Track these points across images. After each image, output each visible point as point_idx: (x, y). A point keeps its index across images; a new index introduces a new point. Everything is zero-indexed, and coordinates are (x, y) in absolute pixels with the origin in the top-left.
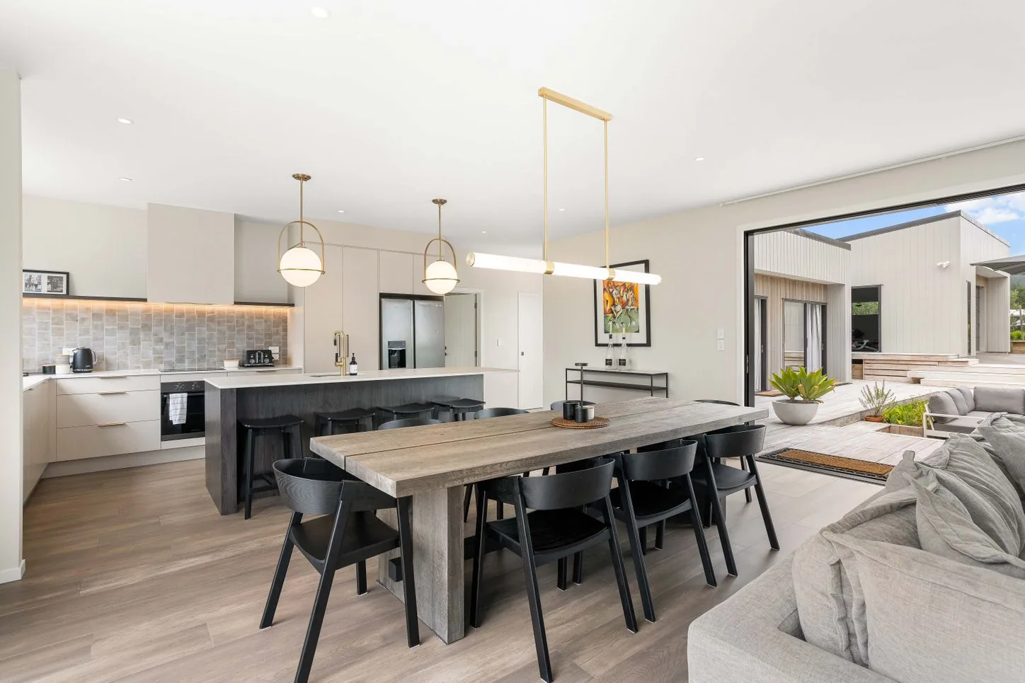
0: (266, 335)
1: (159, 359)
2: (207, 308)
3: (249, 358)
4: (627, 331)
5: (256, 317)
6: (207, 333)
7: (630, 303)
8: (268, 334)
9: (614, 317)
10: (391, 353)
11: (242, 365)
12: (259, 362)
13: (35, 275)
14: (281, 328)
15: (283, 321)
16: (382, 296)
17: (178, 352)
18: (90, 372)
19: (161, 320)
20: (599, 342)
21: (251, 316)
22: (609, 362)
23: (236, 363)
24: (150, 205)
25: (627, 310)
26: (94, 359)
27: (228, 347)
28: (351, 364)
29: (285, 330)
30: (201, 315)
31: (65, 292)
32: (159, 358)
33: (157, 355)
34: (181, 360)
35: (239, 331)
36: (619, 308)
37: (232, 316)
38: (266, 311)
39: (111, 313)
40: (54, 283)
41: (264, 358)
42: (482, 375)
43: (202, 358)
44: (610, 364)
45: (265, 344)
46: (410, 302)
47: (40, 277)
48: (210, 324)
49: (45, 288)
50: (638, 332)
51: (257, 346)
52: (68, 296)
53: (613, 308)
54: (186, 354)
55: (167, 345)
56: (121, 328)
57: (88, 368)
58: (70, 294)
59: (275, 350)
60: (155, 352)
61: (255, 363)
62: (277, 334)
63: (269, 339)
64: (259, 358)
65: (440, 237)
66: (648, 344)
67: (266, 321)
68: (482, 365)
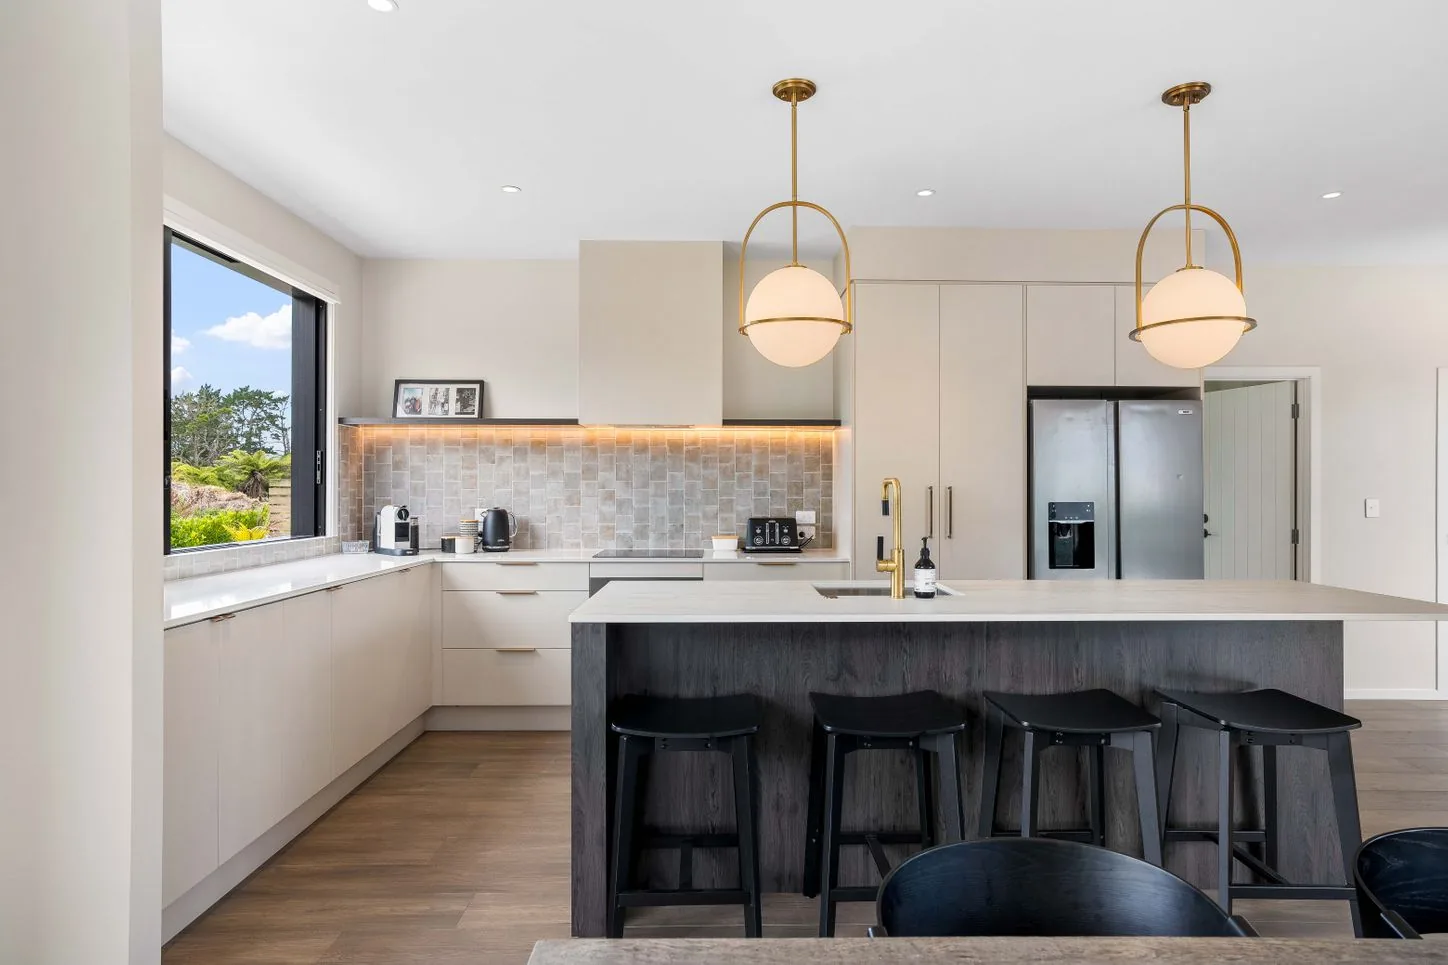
0: (789, 488)
1: (608, 532)
2: (685, 435)
3: (754, 535)
5: (772, 451)
6: (685, 482)
8: (795, 484)
10: (1055, 530)
11: (742, 548)
12: (772, 544)
13: (442, 388)
14: (819, 473)
15: (823, 458)
16: (1035, 393)
17: (637, 520)
18: (506, 550)
19: (611, 458)
21: (763, 449)
23: (733, 543)
24: (583, 244)
26: (511, 528)
27: (721, 510)
28: (918, 566)
29: (828, 476)
30: (675, 447)
31: (476, 416)
32: (608, 528)
33: (605, 524)
34: (642, 533)
35: (740, 479)
37: (729, 449)
38: (790, 439)
39: (539, 446)
40: (464, 399)
41: (782, 534)
42: (1340, 623)
43: (678, 530)
45: (790, 505)
46: (1105, 407)
47: (448, 390)
48: (691, 464)
49: (453, 409)
51: (775, 509)
52: (483, 419)
54: (651, 524)
55: (621, 504)
56: (554, 474)
57: (503, 544)
58: (486, 417)
59: (805, 517)
60: (603, 518)
61: (764, 544)
62: (812, 483)
63: (797, 494)
64: (772, 535)
65: (1187, 200)
67: (791, 459)
68: (1316, 578)
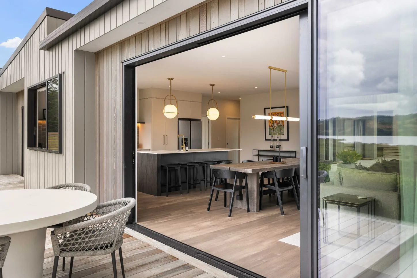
4: (279, 134)
7: (280, 123)
9: (273, 129)
16: (179, 119)
20: (267, 139)
22: (271, 147)
25: (279, 126)
36: (275, 125)
44: (272, 148)
46: (189, 122)
50: (284, 134)
53: (273, 125)
65: (212, 98)
66: (288, 140)
